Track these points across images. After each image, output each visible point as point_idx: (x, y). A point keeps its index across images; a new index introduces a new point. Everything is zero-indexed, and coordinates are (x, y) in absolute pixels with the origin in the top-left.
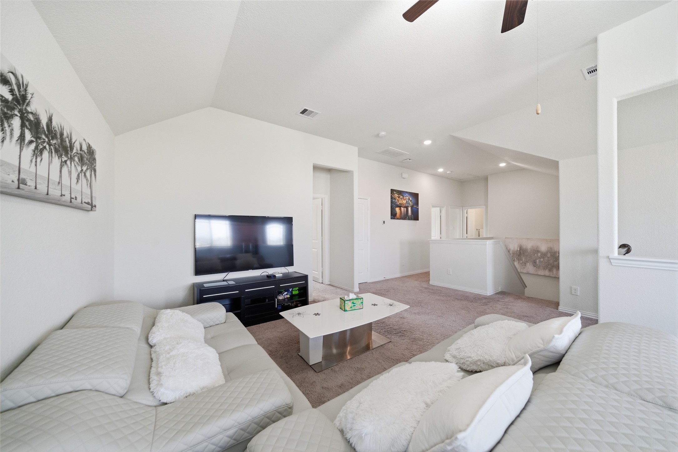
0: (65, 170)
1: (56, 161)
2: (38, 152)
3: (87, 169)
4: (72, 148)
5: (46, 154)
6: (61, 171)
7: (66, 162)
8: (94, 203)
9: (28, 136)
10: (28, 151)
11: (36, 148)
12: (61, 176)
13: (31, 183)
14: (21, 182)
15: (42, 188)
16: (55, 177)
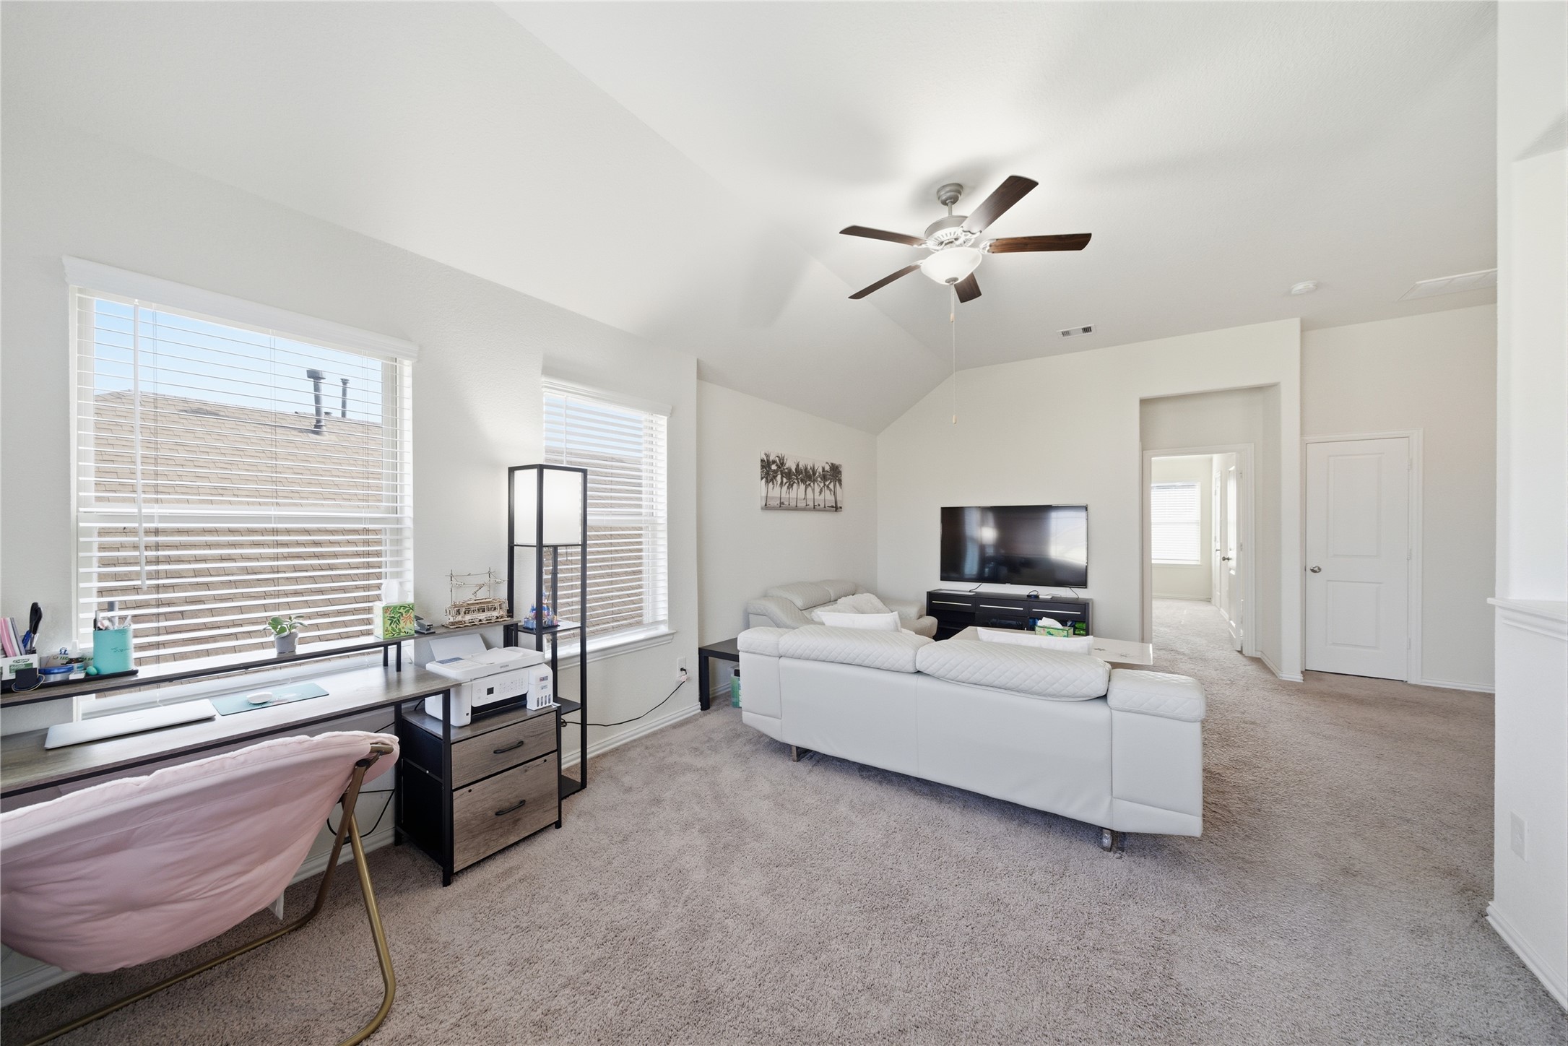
0: (809, 490)
1: (802, 487)
2: (791, 486)
3: (830, 482)
4: (814, 474)
5: (795, 485)
6: (806, 491)
7: (809, 484)
8: (839, 505)
9: (785, 480)
10: (785, 488)
11: (789, 484)
12: (806, 494)
13: (787, 503)
14: (782, 503)
15: (793, 504)
16: (801, 495)
